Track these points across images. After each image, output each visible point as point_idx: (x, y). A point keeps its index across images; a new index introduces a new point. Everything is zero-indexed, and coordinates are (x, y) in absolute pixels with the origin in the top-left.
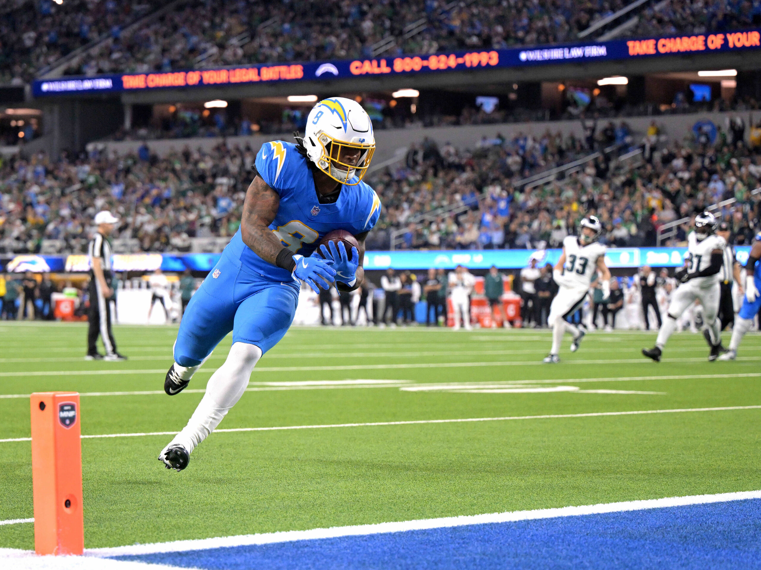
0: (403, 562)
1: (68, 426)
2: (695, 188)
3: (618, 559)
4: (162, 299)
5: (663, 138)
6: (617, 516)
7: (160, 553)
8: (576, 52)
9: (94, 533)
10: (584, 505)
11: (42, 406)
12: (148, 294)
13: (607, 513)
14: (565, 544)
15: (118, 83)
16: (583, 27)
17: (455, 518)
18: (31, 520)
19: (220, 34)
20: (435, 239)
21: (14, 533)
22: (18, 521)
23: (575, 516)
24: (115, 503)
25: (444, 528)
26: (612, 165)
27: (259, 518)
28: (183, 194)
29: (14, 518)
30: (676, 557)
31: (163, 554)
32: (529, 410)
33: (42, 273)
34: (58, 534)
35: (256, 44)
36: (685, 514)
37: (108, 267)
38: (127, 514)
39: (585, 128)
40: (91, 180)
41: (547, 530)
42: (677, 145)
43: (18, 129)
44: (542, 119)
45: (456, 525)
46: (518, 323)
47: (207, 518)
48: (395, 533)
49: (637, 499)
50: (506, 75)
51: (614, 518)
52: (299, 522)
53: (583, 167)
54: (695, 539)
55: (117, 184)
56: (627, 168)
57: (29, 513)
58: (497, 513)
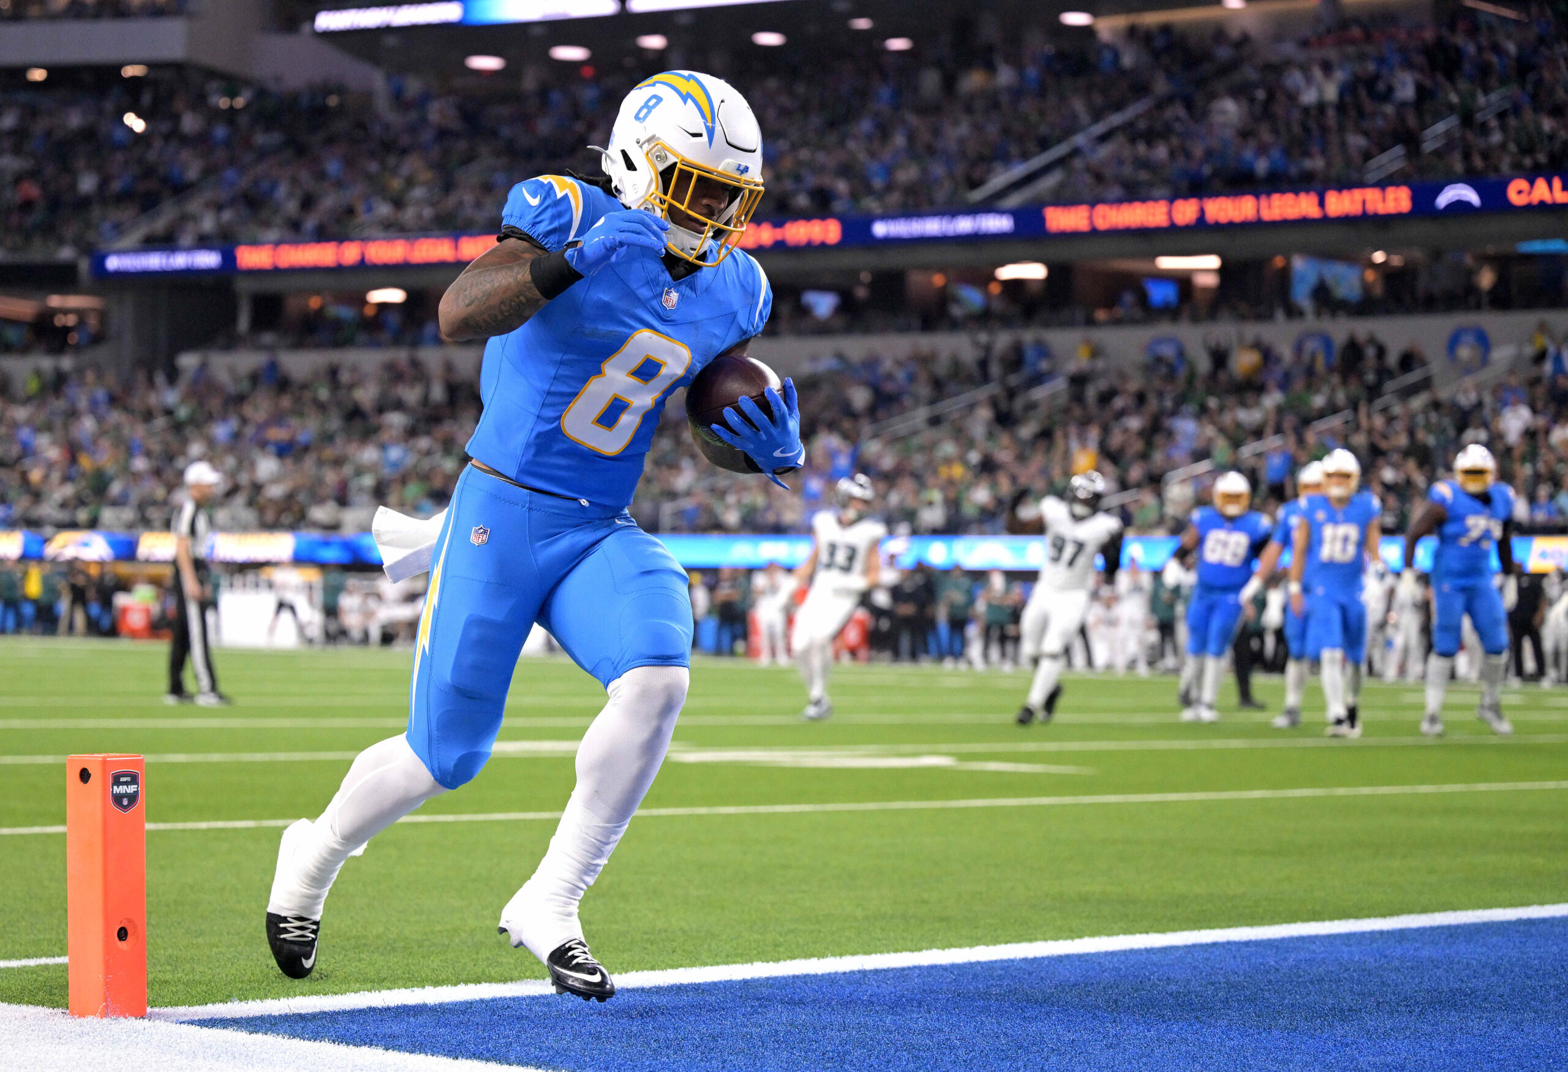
0: (662, 1035)
1: (125, 808)
2: (1149, 444)
3: (1005, 1034)
4: (292, 609)
5: (1100, 364)
6: (1008, 967)
7: (270, 1016)
8: (964, 225)
9: (166, 982)
10: (955, 947)
11: (85, 775)
12: (269, 600)
13: (991, 962)
14: (922, 1009)
15: (229, 258)
16: (974, 184)
17: (748, 966)
18: (64, 960)
19: (396, 184)
20: (732, 518)
21: (36, 980)
22: (43, 961)
23: (941, 966)
24: (202, 933)
25: (730, 981)
26: (1019, 404)
27: (433, 961)
28: (328, 438)
29: (36, 956)
30: (1099, 1032)
31: (275, 1017)
32: (875, 794)
33: (101, 563)
34: (107, 983)
35: (451, 201)
36: (1117, 965)
37: (202, 551)
38: (220, 953)
39: (976, 344)
40: (183, 413)
41: (895, 987)
42: (1123, 376)
43: (66, 330)
44: (905, 329)
45: (748, 977)
46: (863, 653)
47: (349, 961)
48: (651, 988)
49: (1040, 940)
50: (848, 260)
51: (1002, 969)
52: (497, 969)
53: (972, 407)
54: (1131, 1004)
55: (224, 419)
56: (1042, 411)
57: (62, 949)
58: (816, 959)
